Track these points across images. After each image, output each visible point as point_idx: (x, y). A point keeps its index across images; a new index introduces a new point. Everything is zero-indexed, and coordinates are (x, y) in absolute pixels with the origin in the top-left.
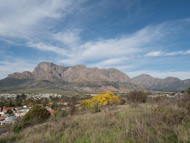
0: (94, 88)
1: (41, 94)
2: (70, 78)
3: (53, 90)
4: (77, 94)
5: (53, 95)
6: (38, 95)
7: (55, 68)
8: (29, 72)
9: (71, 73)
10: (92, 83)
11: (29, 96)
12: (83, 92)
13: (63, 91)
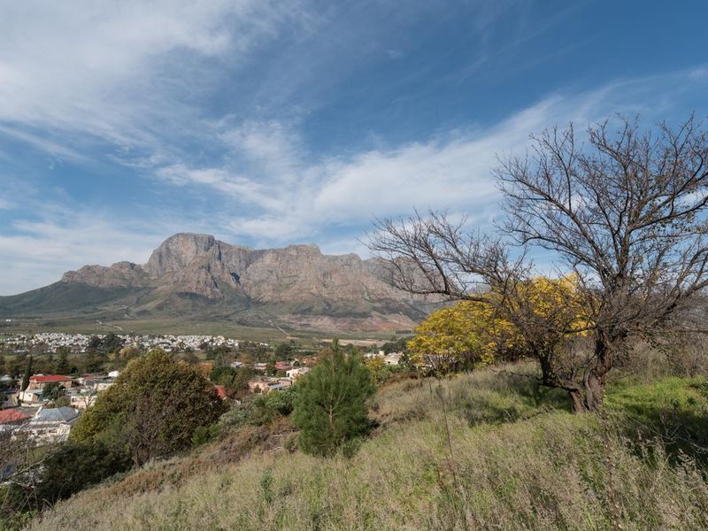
0: (345, 322)
1: (173, 337)
2: (268, 285)
3: (211, 325)
4: (289, 338)
5: (212, 341)
6: (161, 340)
7: (220, 254)
8: (132, 266)
9: (271, 272)
10: (341, 304)
11: (131, 343)
12: (309, 332)
13: (245, 327)
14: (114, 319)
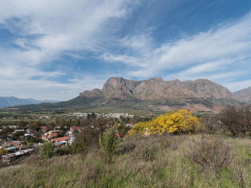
0: (174, 107)
1: (111, 114)
2: (143, 94)
3: (124, 109)
4: (152, 114)
5: (124, 115)
6: (108, 115)
7: (125, 84)
8: (98, 90)
9: (144, 89)
10: (173, 100)
11: (99, 116)
12: (160, 112)
13: (136, 110)
14: (94, 108)
